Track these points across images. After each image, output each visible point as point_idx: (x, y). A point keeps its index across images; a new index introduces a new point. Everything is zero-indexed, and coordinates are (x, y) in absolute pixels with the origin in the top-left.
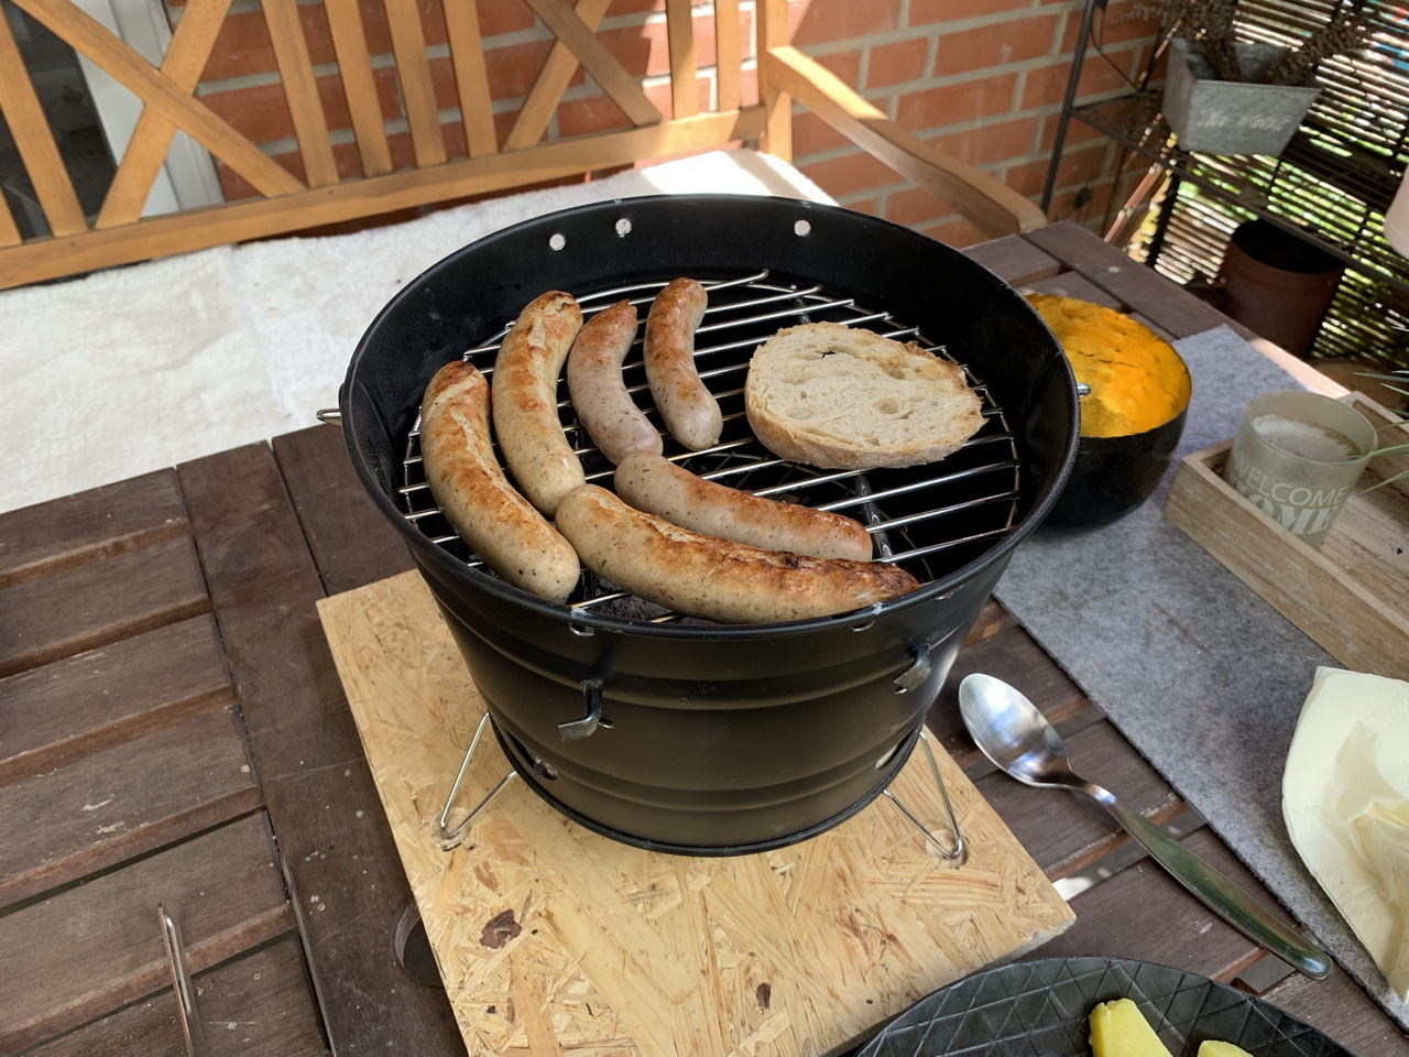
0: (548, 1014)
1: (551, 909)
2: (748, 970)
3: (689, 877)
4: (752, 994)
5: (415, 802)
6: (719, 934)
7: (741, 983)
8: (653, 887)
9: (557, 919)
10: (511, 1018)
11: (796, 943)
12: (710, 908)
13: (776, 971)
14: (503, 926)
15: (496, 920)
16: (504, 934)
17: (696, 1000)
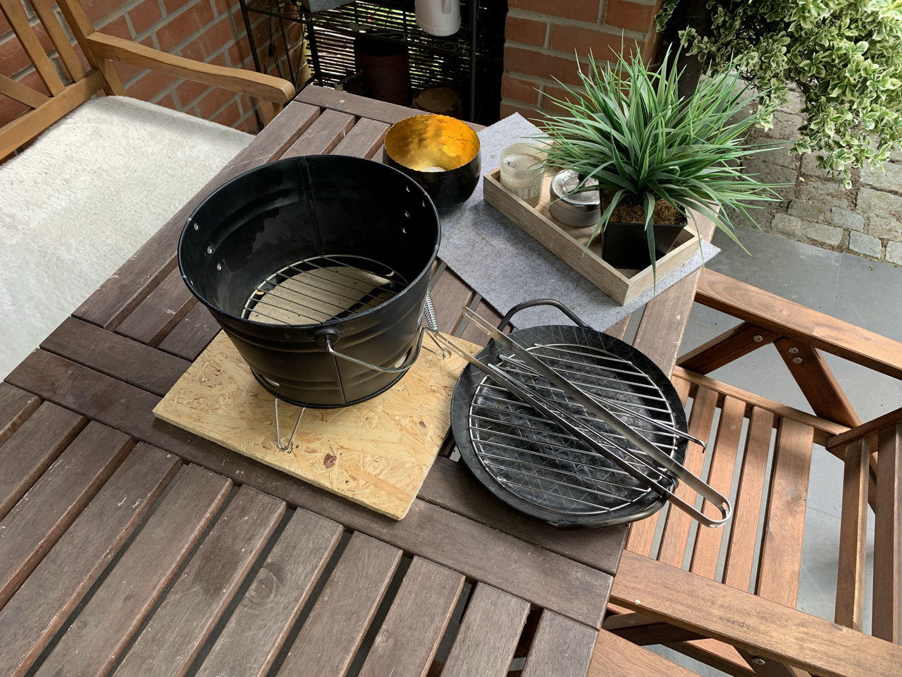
0: (365, 472)
1: (341, 445)
2: (413, 421)
3: (376, 409)
4: (419, 426)
5: (264, 447)
6: (397, 418)
7: (413, 426)
8: (367, 419)
9: (345, 446)
10: (355, 479)
11: (421, 405)
12: (389, 413)
13: (421, 416)
14: (329, 460)
15: (325, 459)
16: (332, 461)
17: (405, 439)
